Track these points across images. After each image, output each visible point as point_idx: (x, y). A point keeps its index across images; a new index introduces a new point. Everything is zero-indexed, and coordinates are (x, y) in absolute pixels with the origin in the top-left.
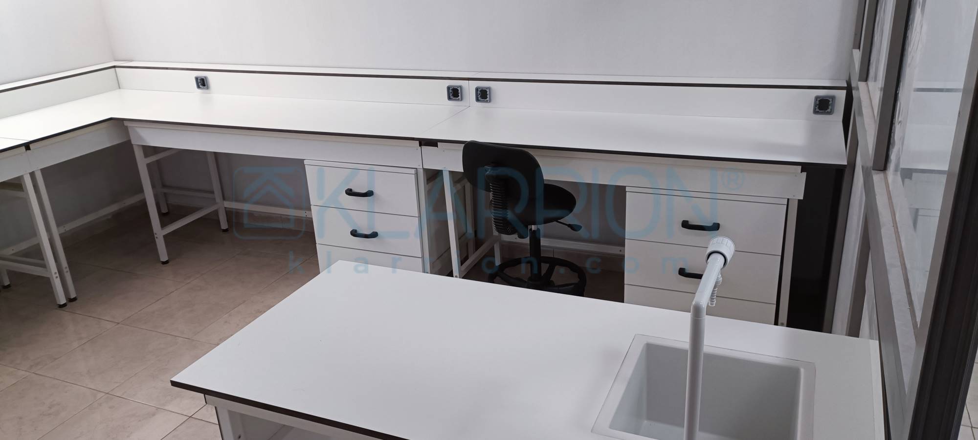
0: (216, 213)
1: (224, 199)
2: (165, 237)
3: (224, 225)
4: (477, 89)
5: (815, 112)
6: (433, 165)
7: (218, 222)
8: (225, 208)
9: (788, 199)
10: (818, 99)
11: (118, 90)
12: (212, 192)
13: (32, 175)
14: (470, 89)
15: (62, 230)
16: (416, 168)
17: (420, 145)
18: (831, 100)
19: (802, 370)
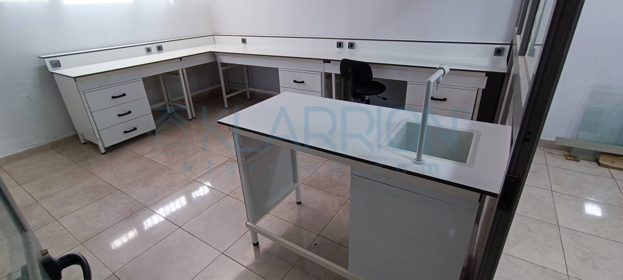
0: (246, 93)
1: (249, 87)
2: (227, 98)
3: (249, 97)
4: (349, 43)
5: (495, 55)
6: (327, 71)
7: (247, 97)
8: (249, 91)
9: (478, 89)
10: (497, 49)
11: (214, 44)
12: (245, 85)
13: (182, 70)
14: (346, 43)
15: (192, 94)
16: (321, 72)
17: (324, 62)
18: (502, 49)
19: (475, 134)
